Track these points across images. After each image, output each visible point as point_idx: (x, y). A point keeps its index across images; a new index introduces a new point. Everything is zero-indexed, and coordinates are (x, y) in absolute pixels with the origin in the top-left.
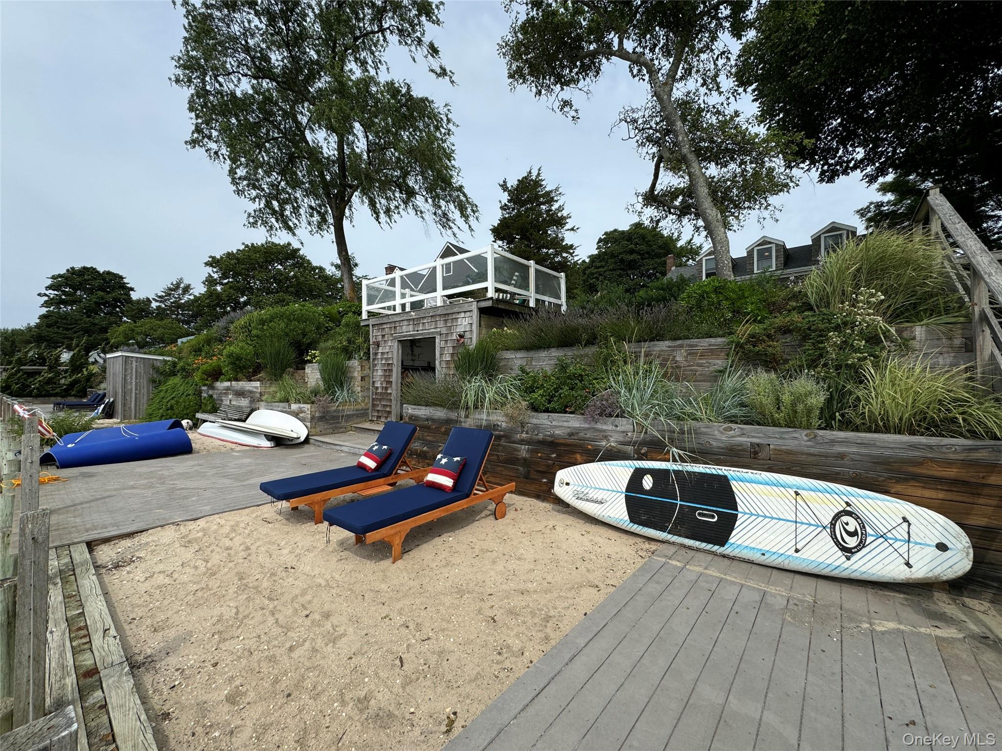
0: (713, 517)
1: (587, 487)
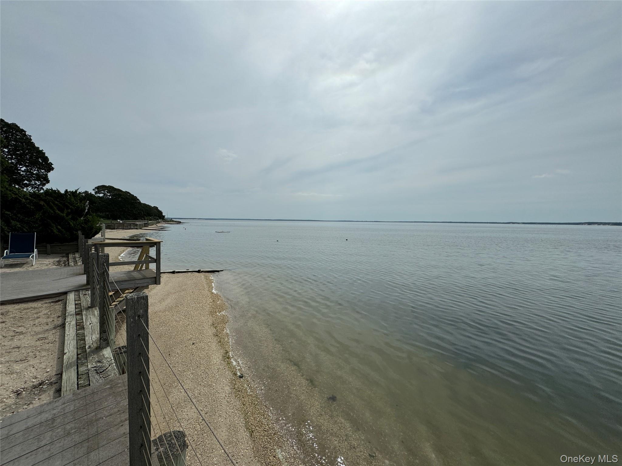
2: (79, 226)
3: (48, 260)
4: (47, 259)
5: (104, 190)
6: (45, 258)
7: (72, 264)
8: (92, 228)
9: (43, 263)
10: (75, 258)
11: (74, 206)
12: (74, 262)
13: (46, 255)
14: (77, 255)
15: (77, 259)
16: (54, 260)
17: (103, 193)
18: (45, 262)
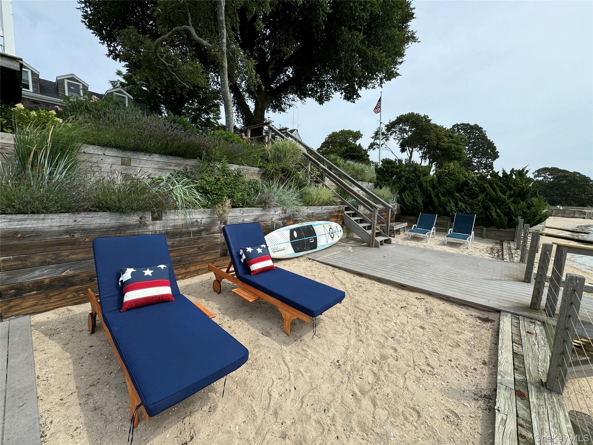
0: (312, 240)
1: (276, 245)
2: (520, 211)
3: (482, 245)
4: (481, 243)
5: (545, 173)
6: (479, 242)
7: (506, 256)
8: (535, 215)
9: (477, 247)
10: (510, 249)
11: (518, 187)
12: (509, 254)
13: (481, 238)
14: (513, 245)
15: (513, 251)
16: (488, 245)
17: (543, 176)
18: (479, 247)
